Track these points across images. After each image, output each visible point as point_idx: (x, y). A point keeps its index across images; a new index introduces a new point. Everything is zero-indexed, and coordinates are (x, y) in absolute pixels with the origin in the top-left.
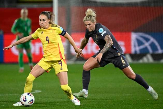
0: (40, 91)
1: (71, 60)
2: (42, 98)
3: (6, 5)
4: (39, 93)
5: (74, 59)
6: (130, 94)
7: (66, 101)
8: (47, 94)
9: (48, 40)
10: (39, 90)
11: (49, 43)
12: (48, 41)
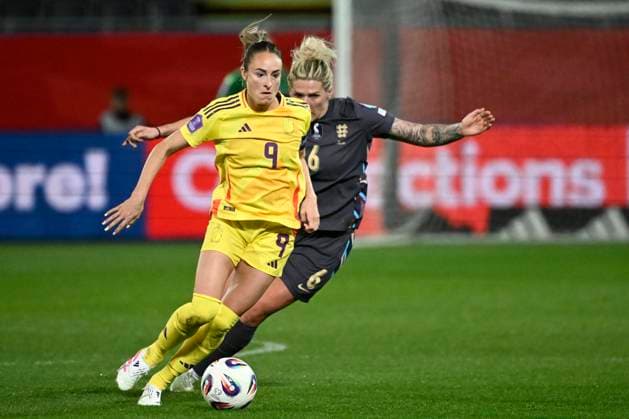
0: (281, 347)
1: (401, 229)
2: (289, 371)
3: (156, 23)
4: (279, 353)
5: (412, 224)
6: (621, 360)
7: (379, 382)
8: (307, 357)
9: (274, 157)
10: (280, 342)
11: (274, 167)
12: (271, 160)
